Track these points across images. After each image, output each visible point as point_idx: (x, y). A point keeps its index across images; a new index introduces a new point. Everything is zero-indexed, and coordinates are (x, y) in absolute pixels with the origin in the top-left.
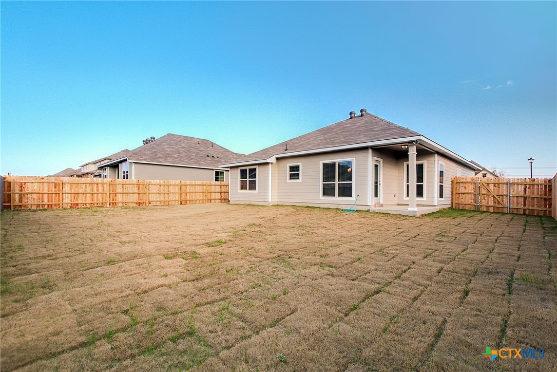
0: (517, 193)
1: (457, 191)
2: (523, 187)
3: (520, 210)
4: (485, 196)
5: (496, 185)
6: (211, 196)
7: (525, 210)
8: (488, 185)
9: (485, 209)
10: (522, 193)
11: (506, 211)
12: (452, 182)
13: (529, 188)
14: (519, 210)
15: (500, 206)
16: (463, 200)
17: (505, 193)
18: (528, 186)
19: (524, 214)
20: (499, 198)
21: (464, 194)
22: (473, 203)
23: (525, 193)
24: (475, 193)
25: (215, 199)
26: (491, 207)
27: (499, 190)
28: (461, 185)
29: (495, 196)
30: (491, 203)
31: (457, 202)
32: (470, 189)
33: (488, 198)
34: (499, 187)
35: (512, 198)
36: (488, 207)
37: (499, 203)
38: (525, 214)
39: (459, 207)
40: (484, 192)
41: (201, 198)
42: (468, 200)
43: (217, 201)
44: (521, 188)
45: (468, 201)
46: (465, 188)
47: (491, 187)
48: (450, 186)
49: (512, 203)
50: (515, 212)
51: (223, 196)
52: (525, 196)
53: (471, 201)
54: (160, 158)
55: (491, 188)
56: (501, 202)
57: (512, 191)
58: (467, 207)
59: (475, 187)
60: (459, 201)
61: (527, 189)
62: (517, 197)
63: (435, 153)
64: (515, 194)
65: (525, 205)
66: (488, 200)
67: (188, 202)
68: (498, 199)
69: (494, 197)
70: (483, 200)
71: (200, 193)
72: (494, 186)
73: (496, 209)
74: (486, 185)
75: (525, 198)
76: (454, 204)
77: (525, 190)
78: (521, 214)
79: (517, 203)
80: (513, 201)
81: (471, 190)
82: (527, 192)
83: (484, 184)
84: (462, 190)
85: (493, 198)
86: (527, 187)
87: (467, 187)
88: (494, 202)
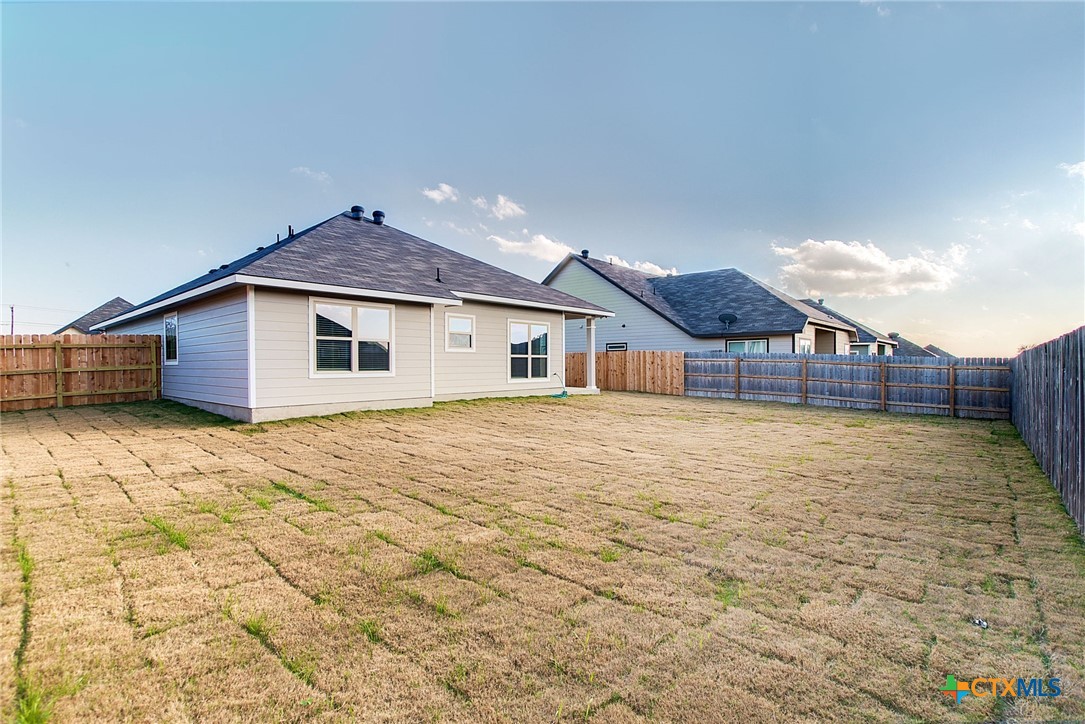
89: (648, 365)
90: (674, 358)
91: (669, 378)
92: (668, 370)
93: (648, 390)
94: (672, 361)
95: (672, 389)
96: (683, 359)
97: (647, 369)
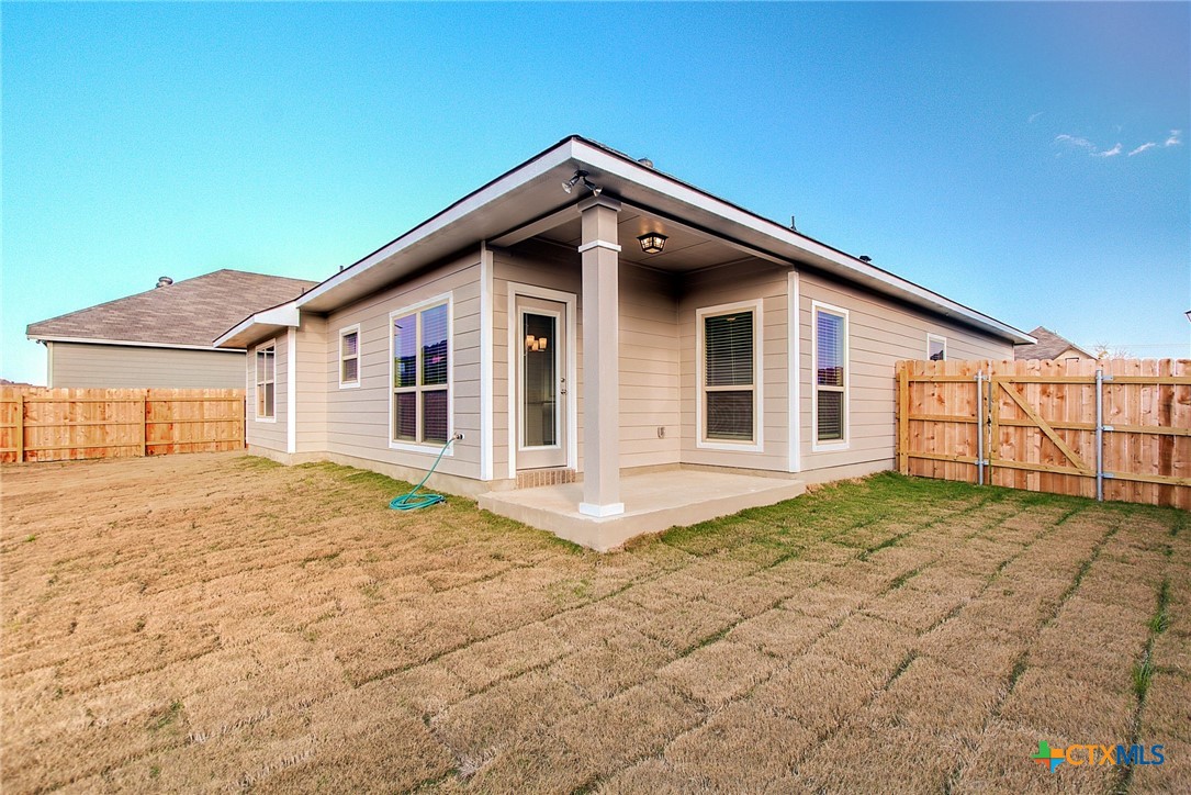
0: (1132, 420)
1: (914, 412)
2: (1157, 394)
3: (1148, 489)
4: (1011, 430)
5: (1052, 389)
7: (1165, 489)
8: (1020, 391)
9: (1008, 479)
10: (1154, 422)
11: (1088, 489)
12: (897, 380)
13: (1182, 401)
14: (1140, 488)
15: (1067, 469)
16: (931, 444)
17: (1086, 421)
18: (1178, 392)
19: (1165, 505)
20: (1063, 437)
21: (935, 422)
22: (969, 457)
23: (1168, 421)
24: (973, 419)
26: (1033, 471)
27: (1060, 410)
28: (928, 389)
29: (1049, 432)
30: (1033, 459)
31: (914, 452)
32: (956, 403)
33: (1022, 438)
34: (1062, 398)
35: (1112, 440)
36: (1022, 472)
37: (1063, 458)
38: (1170, 507)
39: (920, 469)
40: (1006, 414)
42: (950, 444)
44: (1151, 400)
45: (950, 449)
46: (941, 400)
47: (1033, 396)
48: (890, 395)
49: (1113, 457)
50: (1126, 494)
52: (1166, 431)
53: (960, 449)
54: (148, 328)
55: (1030, 399)
56: (1071, 455)
57: (1114, 410)
58: (949, 472)
59: (972, 396)
60: (918, 446)
61: (1176, 406)
62: (1133, 434)
63: (787, 269)
64: (1124, 422)
65: (1166, 468)
66: (1022, 444)
67: (176, 447)
68: (1059, 442)
69: (1043, 434)
70: (1006, 447)
72: (1044, 392)
73: (1049, 479)
74: (1011, 389)
75: (1167, 440)
76: (904, 460)
77: (1167, 408)
78: (1151, 506)
79: (1135, 457)
80: (1118, 451)
81: (961, 410)
82: (1175, 417)
83: (1006, 386)
84: (930, 409)
85: (1038, 436)
86: (1177, 397)
87: (945, 396)
88: (1045, 456)
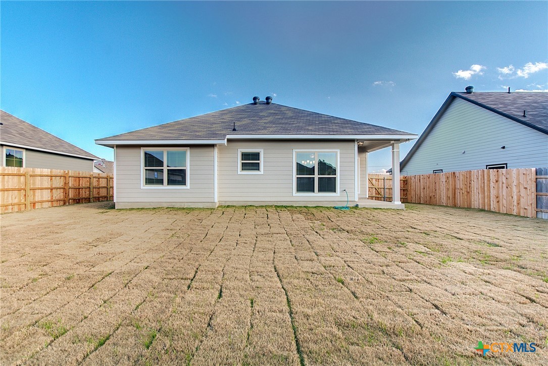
6: (34, 195)
17: (382, 186)
25: (42, 202)
41: (16, 201)
43: (46, 205)
51: (55, 195)
68: (378, 191)
69: (376, 189)
71: (13, 190)
72: (376, 181)
89: (492, 184)
90: (522, 177)
91: (515, 197)
92: (515, 189)
93: (492, 209)
94: (518, 179)
95: (519, 209)
96: (534, 176)
97: (492, 188)
